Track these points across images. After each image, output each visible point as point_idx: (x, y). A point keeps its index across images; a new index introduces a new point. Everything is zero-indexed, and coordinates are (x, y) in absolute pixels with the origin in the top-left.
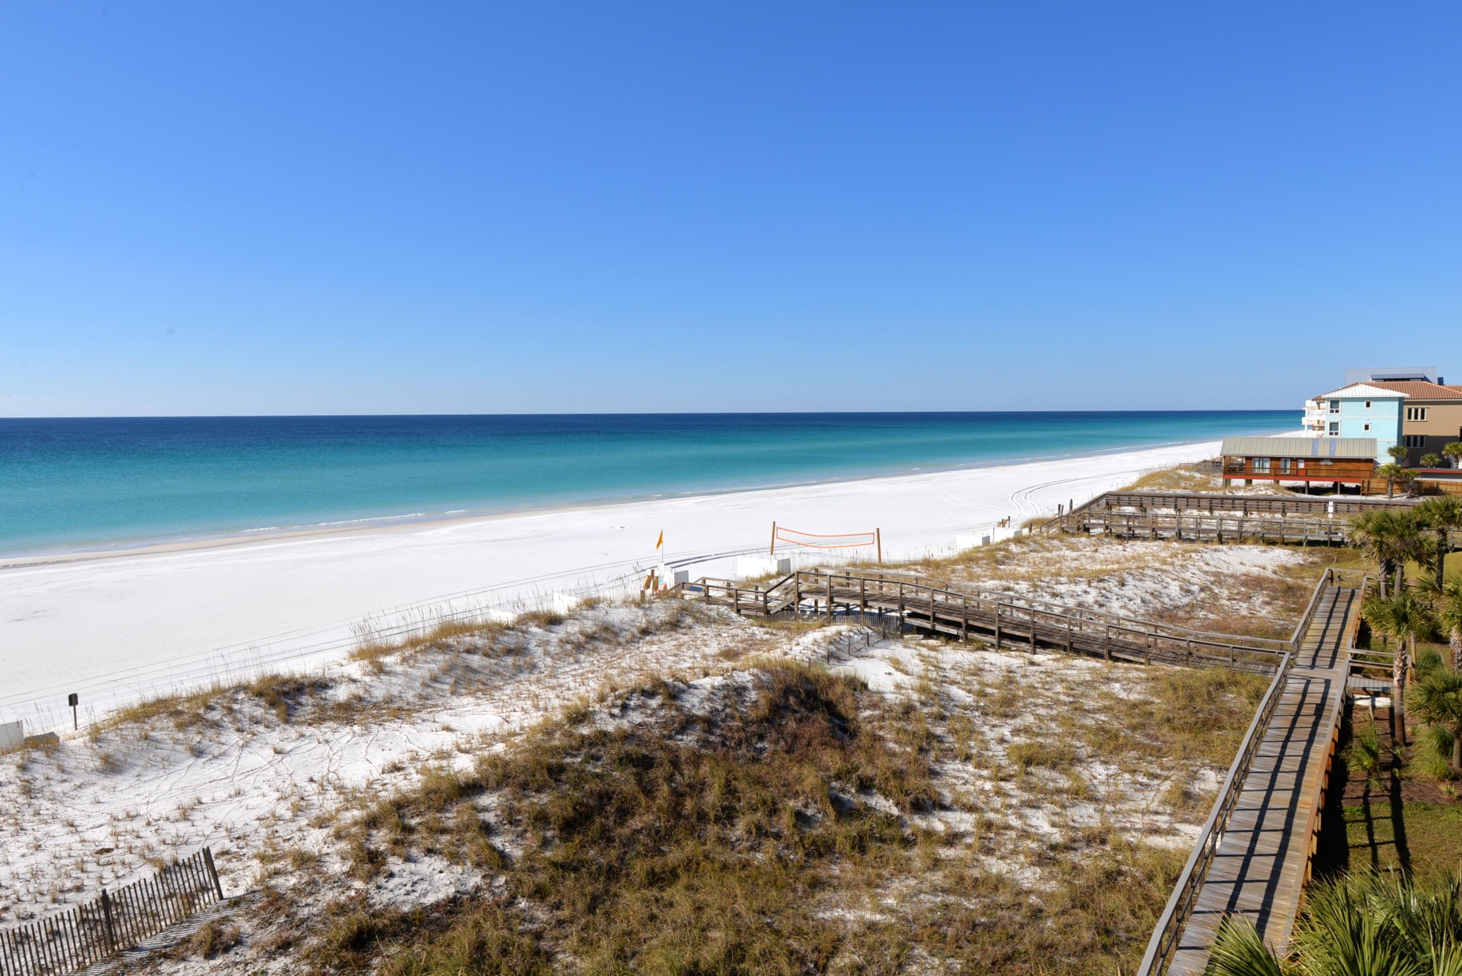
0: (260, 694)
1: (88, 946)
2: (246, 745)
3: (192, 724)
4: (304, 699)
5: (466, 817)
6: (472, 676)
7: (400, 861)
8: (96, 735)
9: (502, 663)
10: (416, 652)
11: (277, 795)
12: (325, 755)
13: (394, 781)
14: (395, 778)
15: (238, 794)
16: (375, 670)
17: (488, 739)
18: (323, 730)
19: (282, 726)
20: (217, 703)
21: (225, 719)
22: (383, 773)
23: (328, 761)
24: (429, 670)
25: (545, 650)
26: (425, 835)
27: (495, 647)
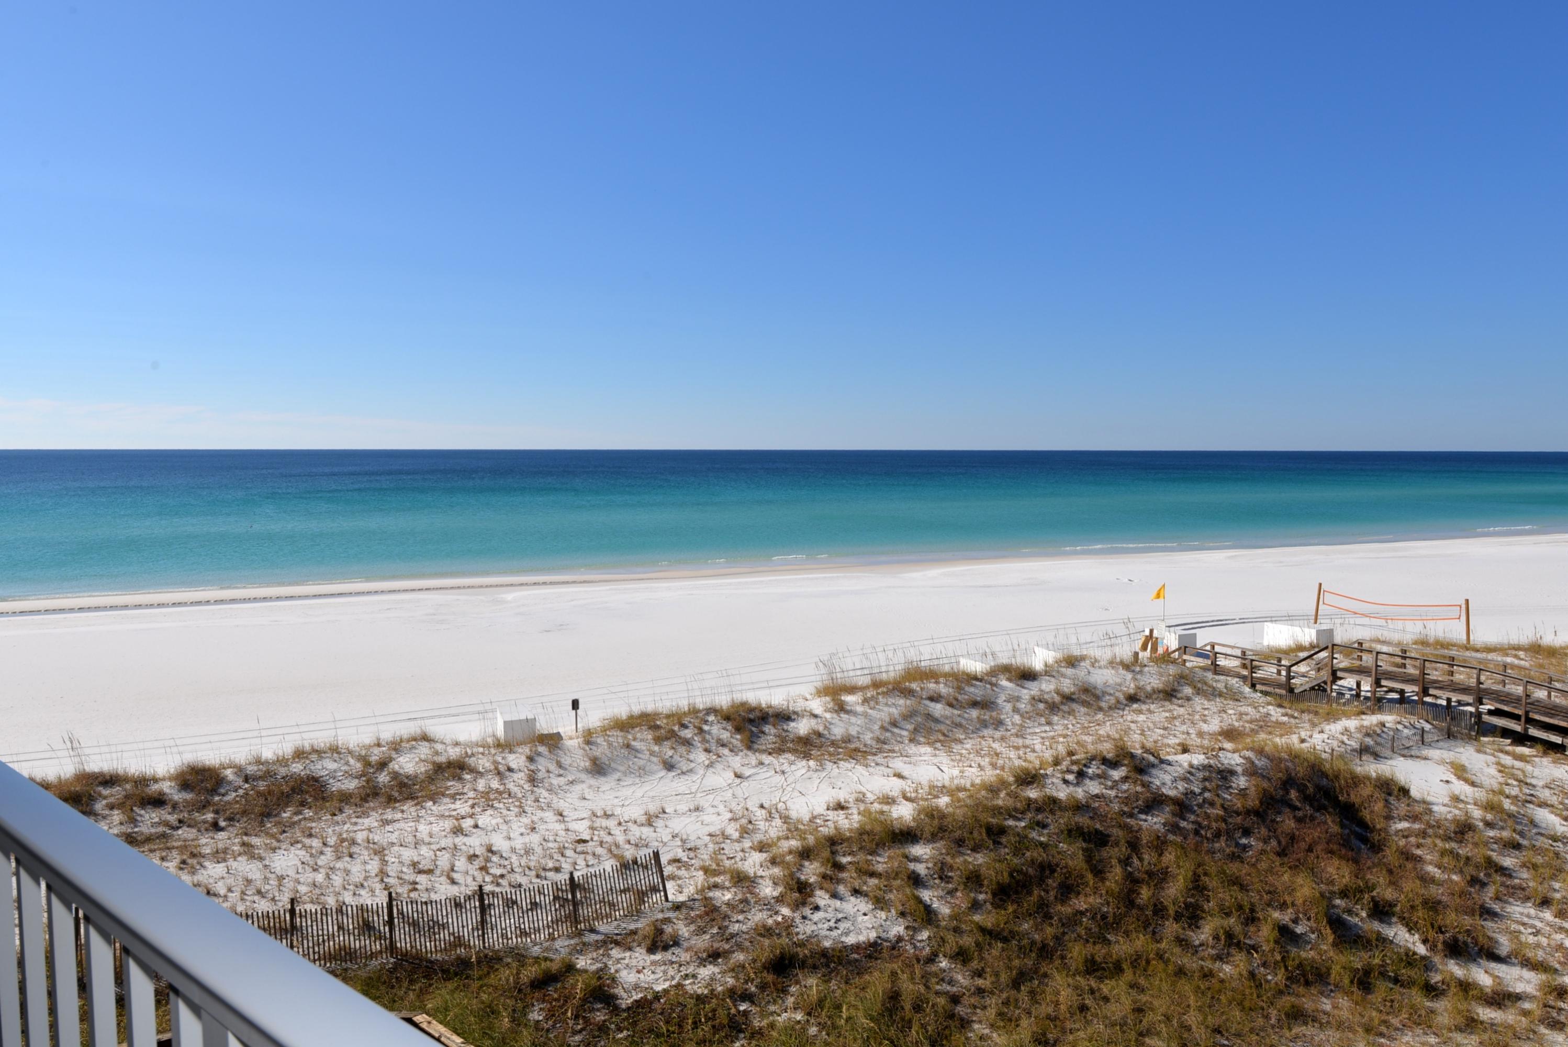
0: (727, 718)
1: (557, 921)
2: (710, 765)
3: (667, 739)
4: (767, 728)
5: (896, 864)
6: (933, 725)
7: (827, 896)
8: (589, 738)
9: (966, 715)
10: (878, 694)
11: (729, 815)
12: (780, 784)
13: (836, 818)
14: (838, 816)
15: (697, 809)
16: (836, 708)
17: (936, 790)
18: (781, 760)
19: (745, 751)
20: (690, 722)
21: (696, 738)
22: (828, 809)
23: (781, 791)
24: (890, 714)
25: (1014, 707)
26: (854, 875)
27: (960, 698)
